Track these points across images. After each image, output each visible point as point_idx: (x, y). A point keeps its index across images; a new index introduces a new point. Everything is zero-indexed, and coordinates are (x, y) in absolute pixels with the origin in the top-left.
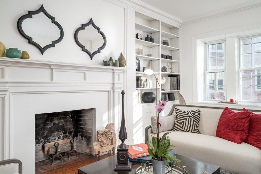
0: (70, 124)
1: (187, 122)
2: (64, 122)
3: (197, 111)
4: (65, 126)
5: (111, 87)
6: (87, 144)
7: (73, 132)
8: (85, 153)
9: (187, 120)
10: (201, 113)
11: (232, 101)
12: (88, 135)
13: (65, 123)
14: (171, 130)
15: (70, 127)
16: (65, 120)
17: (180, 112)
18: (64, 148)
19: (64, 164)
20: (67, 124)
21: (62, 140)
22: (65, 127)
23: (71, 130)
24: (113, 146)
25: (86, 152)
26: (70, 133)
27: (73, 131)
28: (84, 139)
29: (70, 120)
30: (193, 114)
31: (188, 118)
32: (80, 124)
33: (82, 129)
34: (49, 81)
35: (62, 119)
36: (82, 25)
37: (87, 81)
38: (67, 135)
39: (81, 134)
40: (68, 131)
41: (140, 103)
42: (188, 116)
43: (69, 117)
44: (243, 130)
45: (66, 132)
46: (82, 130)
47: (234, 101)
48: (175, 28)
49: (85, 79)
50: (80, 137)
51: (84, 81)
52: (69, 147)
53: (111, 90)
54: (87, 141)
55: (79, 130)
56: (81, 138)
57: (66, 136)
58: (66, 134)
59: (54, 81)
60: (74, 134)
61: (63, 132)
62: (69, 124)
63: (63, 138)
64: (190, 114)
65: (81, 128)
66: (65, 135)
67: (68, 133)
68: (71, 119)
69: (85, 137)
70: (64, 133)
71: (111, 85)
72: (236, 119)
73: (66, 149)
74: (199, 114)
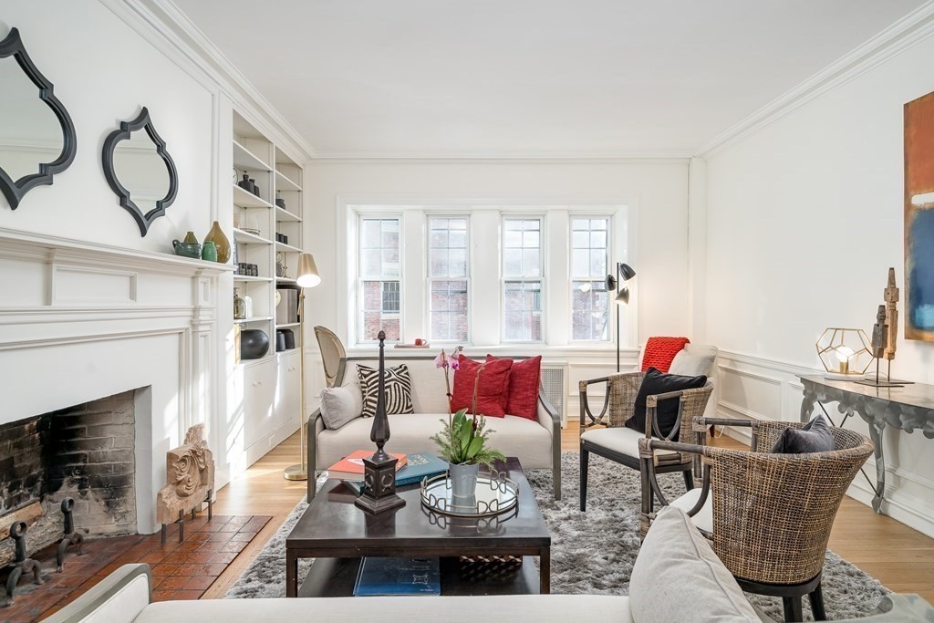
0: (33, 451)
1: (393, 392)
2: (14, 447)
3: (401, 367)
4: (15, 460)
5: (190, 318)
6: (108, 504)
7: (41, 479)
8: (100, 537)
9: (393, 387)
10: (409, 370)
11: (419, 342)
12: (112, 474)
13: (16, 450)
14: (362, 416)
15: (32, 462)
16: (15, 441)
17: (373, 372)
18: (39, 538)
19: (57, 587)
20: (23, 455)
21: (14, 514)
22: (16, 466)
23: (35, 473)
24: (207, 488)
25: (101, 534)
26: (31, 483)
27: (39, 473)
28: (93, 491)
29: (34, 438)
30: (398, 373)
31: (392, 383)
32: (72, 446)
33: (85, 461)
34: (37, 303)
35: (6, 440)
36: (123, 124)
37: (140, 303)
38: (21, 491)
39: (78, 477)
40: (26, 478)
41: (239, 360)
42: (392, 380)
43: (30, 427)
44: (501, 394)
45: (19, 483)
46: (81, 464)
47: (423, 342)
48: (294, 165)
49: (133, 296)
50: (75, 488)
51: (131, 304)
52: (55, 529)
53: (187, 329)
54: (108, 496)
55: (68, 465)
56: (77, 490)
57: (19, 498)
58: (18, 491)
59: (55, 304)
60: (43, 484)
61: (9, 483)
62: (28, 452)
63: (8, 508)
64: (393, 377)
65: (76, 458)
66: (15, 493)
67: (25, 486)
68: (37, 435)
69: (99, 484)
70: (11, 490)
71: (190, 313)
72: (491, 375)
73: (47, 538)
74: (407, 374)
